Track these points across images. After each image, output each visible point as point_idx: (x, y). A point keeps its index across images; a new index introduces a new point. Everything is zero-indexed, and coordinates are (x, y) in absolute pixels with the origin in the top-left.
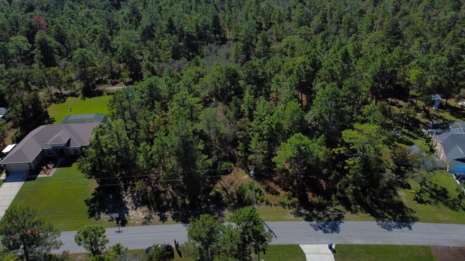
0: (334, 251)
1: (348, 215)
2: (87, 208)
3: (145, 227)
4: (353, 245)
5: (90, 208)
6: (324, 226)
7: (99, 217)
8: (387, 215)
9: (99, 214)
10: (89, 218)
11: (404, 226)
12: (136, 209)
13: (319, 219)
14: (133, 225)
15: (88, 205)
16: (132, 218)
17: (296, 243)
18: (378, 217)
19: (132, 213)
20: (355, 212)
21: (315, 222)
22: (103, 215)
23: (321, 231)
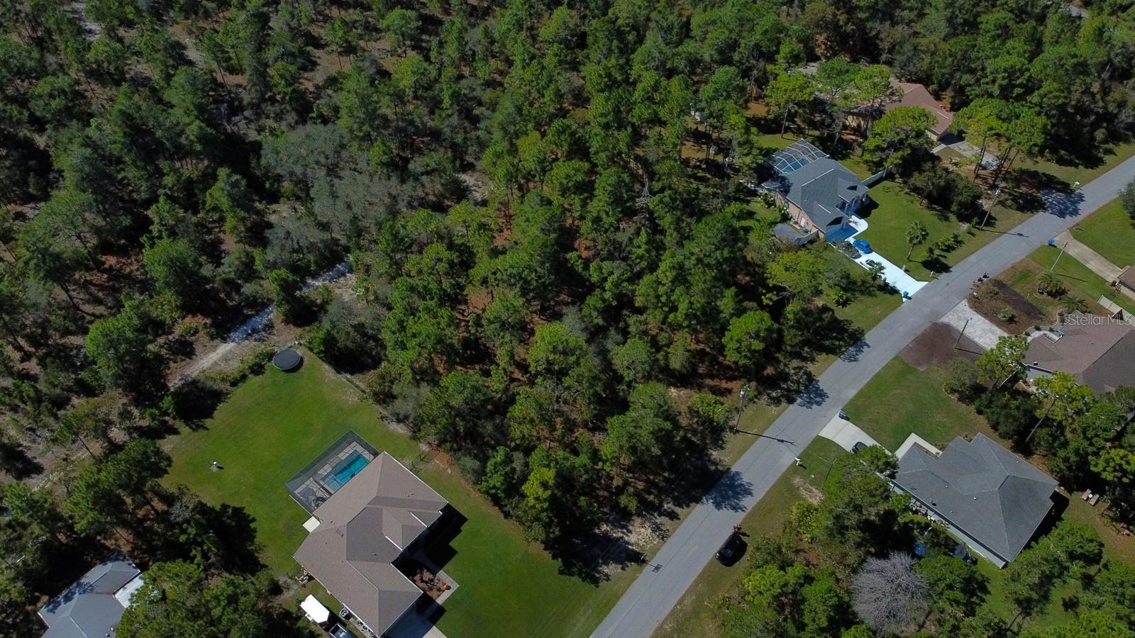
0: (848, 419)
1: (811, 367)
2: (576, 579)
3: (669, 541)
4: (852, 400)
5: (580, 575)
6: (810, 398)
7: (606, 575)
8: (837, 343)
9: (599, 572)
10: (597, 586)
11: (862, 347)
12: (630, 531)
13: (798, 392)
14: (655, 551)
15: (571, 574)
16: (641, 543)
17: (814, 435)
18: (833, 351)
19: (632, 538)
20: (813, 360)
21: (799, 400)
22: (606, 569)
23: (814, 406)
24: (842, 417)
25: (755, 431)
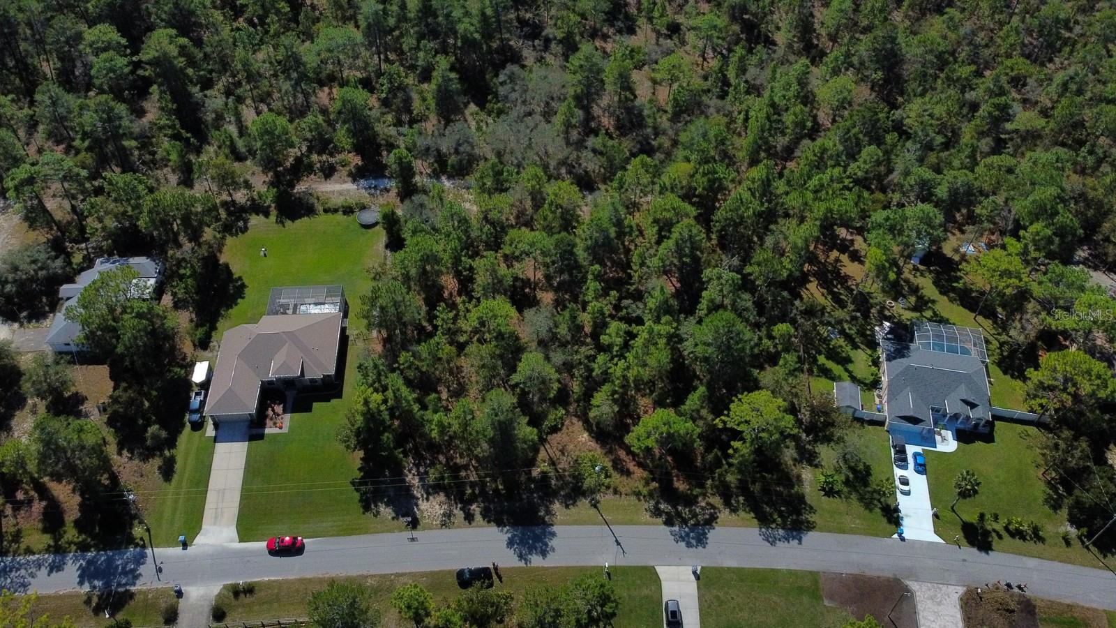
0: (698, 578)
1: (724, 515)
2: (357, 495)
3: (445, 531)
4: (722, 568)
5: (362, 495)
6: (687, 535)
7: (378, 512)
8: (776, 516)
9: (376, 506)
10: (364, 513)
11: (794, 538)
12: (428, 499)
13: (685, 522)
14: (430, 528)
15: (357, 490)
16: (425, 514)
17: (651, 563)
18: (764, 520)
19: (424, 505)
20: (734, 510)
21: (676, 528)
22: (382, 508)
23: (683, 544)
24: (694, 573)
25: (608, 518)
